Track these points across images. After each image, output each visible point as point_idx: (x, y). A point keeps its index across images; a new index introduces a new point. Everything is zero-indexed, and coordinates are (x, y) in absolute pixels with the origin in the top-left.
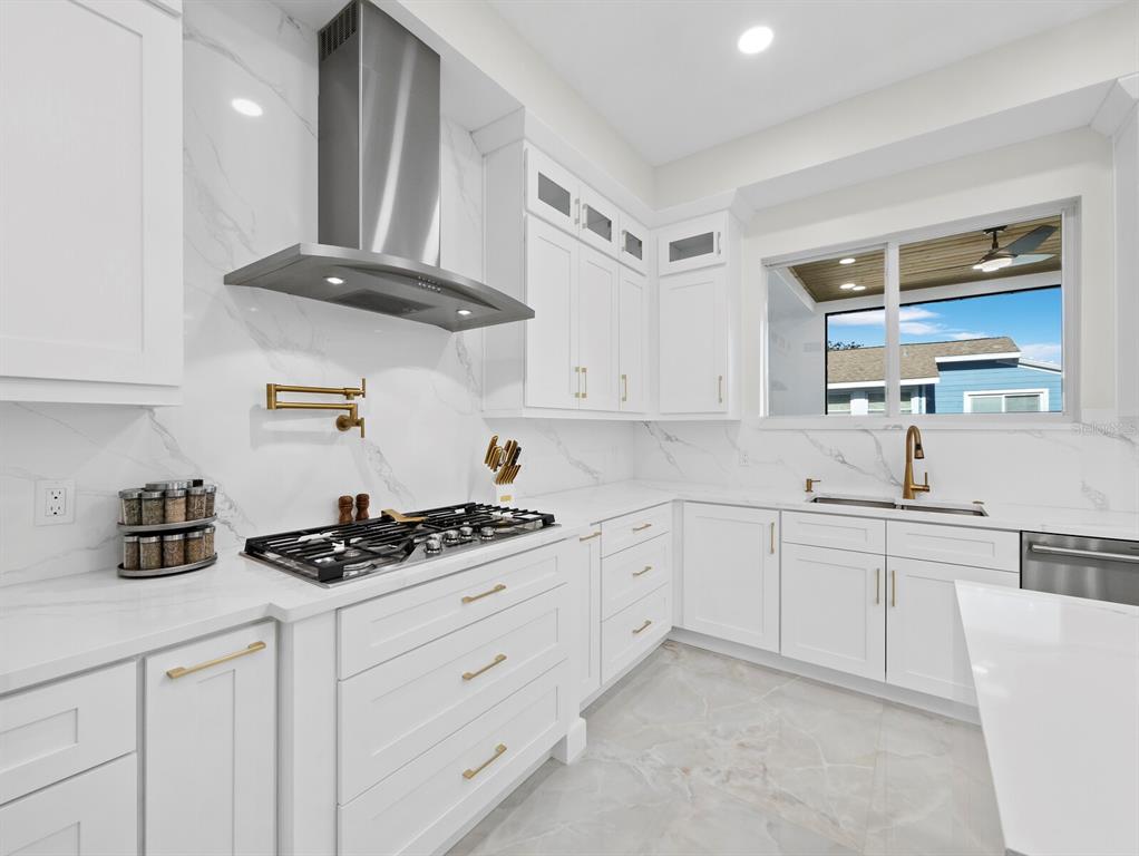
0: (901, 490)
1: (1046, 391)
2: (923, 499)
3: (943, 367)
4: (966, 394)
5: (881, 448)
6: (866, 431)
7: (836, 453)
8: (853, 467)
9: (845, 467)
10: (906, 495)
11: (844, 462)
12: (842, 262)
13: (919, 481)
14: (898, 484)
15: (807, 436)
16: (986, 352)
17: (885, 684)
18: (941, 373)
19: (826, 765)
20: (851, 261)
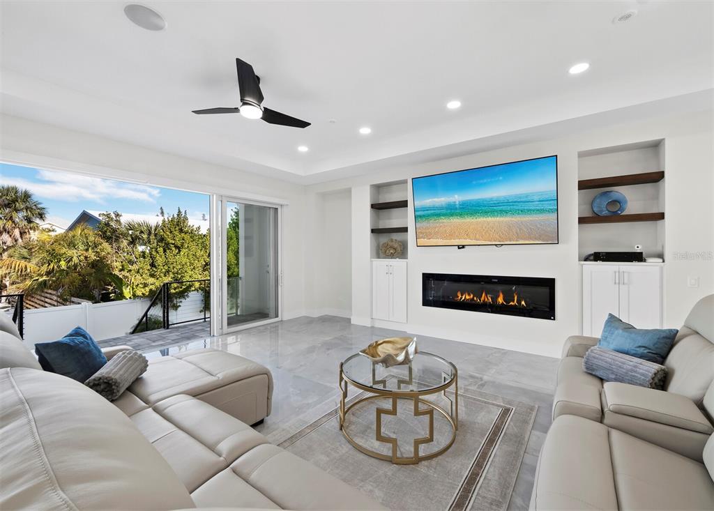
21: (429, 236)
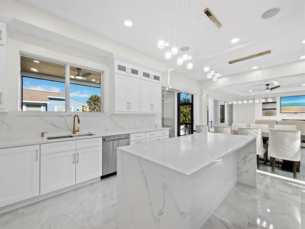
0: (72, 132)
1: (73, 107)
2: (78, 133)
3: (50, 99)
4: (55, 106)
5: (66, 121)
6: (62, 116)
7: (52, 123)
8: (58, 127)
9: (55, 127)
10: (74, 133)
11: (55, 126)
12: (35, 61)
13: (76, 129)
14: (71, 130)
15: (41, 118)
16: (60, 96)
17: (76, 184)
18: (50, 100)
19: (71, 216)
20: (38, 62)
21: (284, 110)
